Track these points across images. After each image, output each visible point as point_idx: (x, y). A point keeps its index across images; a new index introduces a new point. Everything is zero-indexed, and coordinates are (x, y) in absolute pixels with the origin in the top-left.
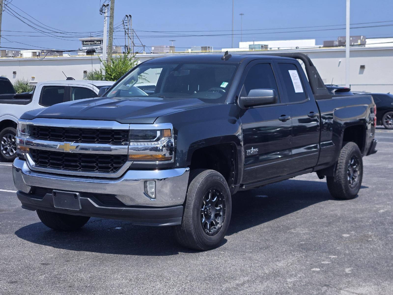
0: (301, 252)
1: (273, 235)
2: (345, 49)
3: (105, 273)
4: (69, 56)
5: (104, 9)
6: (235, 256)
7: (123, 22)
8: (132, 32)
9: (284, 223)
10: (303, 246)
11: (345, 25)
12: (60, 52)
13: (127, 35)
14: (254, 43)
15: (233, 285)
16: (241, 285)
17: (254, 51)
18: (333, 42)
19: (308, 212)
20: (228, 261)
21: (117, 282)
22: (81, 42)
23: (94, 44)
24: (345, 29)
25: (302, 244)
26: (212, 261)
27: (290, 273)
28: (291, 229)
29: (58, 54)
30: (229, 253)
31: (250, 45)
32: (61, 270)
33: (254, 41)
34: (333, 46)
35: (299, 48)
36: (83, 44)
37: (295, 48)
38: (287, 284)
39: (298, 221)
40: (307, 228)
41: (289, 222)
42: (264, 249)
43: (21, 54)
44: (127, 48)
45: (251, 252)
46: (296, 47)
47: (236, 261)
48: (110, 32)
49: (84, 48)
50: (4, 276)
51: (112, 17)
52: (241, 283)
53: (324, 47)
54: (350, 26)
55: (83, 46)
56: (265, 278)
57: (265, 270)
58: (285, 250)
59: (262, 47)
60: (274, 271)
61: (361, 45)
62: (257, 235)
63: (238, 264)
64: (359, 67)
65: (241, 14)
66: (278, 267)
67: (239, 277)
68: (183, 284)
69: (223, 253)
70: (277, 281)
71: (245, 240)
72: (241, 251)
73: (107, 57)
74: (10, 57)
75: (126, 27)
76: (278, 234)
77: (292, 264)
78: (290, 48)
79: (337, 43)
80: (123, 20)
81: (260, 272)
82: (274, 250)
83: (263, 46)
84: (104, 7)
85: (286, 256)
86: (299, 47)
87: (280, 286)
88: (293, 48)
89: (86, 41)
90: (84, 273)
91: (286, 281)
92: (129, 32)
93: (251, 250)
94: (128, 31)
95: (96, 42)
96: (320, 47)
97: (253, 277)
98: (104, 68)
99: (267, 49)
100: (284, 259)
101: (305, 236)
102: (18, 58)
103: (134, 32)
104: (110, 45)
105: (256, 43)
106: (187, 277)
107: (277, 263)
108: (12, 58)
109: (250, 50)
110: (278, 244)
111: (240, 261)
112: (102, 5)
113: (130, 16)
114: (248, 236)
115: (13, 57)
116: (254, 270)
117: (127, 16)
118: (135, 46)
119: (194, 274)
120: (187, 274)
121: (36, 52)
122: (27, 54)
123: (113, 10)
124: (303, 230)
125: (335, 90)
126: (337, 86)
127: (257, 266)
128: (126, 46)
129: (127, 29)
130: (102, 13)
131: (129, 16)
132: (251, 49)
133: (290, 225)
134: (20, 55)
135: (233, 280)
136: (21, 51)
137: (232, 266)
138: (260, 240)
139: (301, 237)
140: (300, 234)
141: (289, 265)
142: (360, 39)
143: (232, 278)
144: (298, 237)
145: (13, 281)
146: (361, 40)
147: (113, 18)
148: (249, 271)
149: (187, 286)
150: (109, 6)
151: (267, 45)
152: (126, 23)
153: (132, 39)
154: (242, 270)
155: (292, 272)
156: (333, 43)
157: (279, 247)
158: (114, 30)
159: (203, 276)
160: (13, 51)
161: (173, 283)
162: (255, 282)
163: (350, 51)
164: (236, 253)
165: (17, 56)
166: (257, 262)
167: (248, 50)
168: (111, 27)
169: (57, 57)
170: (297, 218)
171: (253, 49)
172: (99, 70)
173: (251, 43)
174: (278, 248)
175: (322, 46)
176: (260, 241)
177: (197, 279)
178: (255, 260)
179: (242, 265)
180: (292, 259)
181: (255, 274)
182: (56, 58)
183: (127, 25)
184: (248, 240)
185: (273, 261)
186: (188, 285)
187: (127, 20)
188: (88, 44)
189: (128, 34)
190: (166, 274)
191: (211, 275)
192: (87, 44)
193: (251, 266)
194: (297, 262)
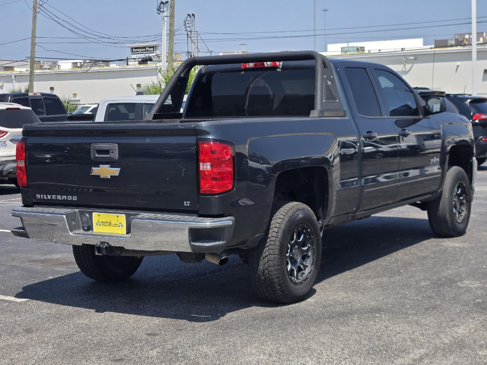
0: (482, 314)
1: (435, 290)
2: (471, 49)
3: (234, 346)
4: (118, 67)
5: (163, 7)
6: (396, 320)
7: (185, 23)
8: (196, 35)
9: (445, 275)
10: (481, 305)
11: (471, 18)
12: (107, 62)
13: (189, 39)
14: (348, 45)
15: (408, 361)
16: (419, 360)
17: (349, 55)
18: (446, 41)
19: (472, 259)
20: (390, 327)
21: (253, 358)
22: (129, 49)
23: (146, 51)
24: (471, 23)
25: (479, 302)
26: (368, 328)
27: (478, 343)
28: (457, 282)
29: (103, 64)
30: (387, 315)
31: (342, 48)
32: (175, 342)
33: (348, 42)
34: (447, 47)
35: (406, 50)
36: (132, 52)
37: (401, 50)
38: (480, 358)
39: (462, 271)
40: (477, 280)
41: (450, 272)
42: (431, 309)
43: (59, 66)
44: (189, 55)
45: (415, 314)
46: (401, 48)
47: (399, 327)
48: (171, 35)
49: (134, 56)
50: (103, 352)
51: (172, 16)
52: (418, 357)
53: (435, 47)
54: (477, 20)
55: (132, 54)
56: (447, 350)
57: (443, 340)
58: (459, 311)
59: (357, 49)
60: (455, 341)
61: (483, 45)
62: (414, 290)
63: (404, 331)
64: (483, 71)
65: (325, 10)
66: (459, 335)
67: (411, 349)
68: (341, 359)
69: (379, 315)
70: (465, 355)
71: (401, 297)
72: (401, 313)
73: (167, 67)
74: (46, 69)
75: (189, 29)
76: (442, 289)
77: (475, 331)
78: (394, 50)
79: (453, 42)
80: (185, 21)
81: (437, 341)
82: (445, 312)
83: (359, 48)
84: (162, 4)
85: (464, 319)
86: (405, 48)
87: (473, 362)
88: (397, 50)
89: (136, 48)
90: (207, 346)
91: (478, 355)
92: (193, 35)
93: (414, 311)
94: (191, 34)
95: (148, 48)
96: (431, 48)
97: (430, 348)
98: (164, 80)
99: (364, 52)
100: (463, 324)
101: (479, 292)
102: (56, 70)
103: (198, 35)
104: (171, 51)
105: (351, 45)
106: (343, 349)
107: (456, 329)
108: (49, 71)
109: (342, 54)
110: (446, 302)
111: (405, 327)
112: (159, 2)
113: (193, 15)
114: (403, 292)
115: (49, 69)
116: (429, 339)
117: (189, 15)
118: (199, 52)
119: (351, 346)
120: (341, 345)
121: (77, 63)
122: (66, 66)
123: (174, 8)
124: (473, 283)
125: (469, 101)
126: (470, 95)
127: (430, 334)
128: (188, 52)
129: (190, 31)
130: (160, 13)
131: (191, 15)
132: (345, 53)
133: (453, 276)
134: (57, 66)
135: (405, 353)
136: (59, 62)
137: (397, 334)
138: (421, 297)
139: (474, 293)
140: (471, 289)
141: (472, 331)
142: (482, 36)
143: (404, 351)
144: (470, 293)
145: (117, 358)
146: (483, 39)
147: (174, 18)
148: (423, 341)
149: (348, 363)
150: (168, 3)
151: (364, 47)
152: (188, 24)
153: (196, 44)
154: (413, 340)
155: (480, 341)
156: (447, 43)
157: (450, 307)
158: (175, 33)
159: (364, 348)
160: (49, 61)
161: (327, 358)
162: (436, 356)
163: (477, 51)
164: (396, 315)
165: (54, 68)
166: (427, 327)
167: (340, 53)
168: (171, 29)
169: (104, 69)
170: (459, 267)
171: (347, 53)
172: (157, 83)
173: (345, 45)
174: (448, 309)
175: (433, 46)
176: (421, 299)
177: (358, 353)
178: (424, 325)
179: (410, 332)
180: (474, 324)
181: (431, 344)
182: (102, 69)
183: (189, 27)
184: (406, 298)
185: (449, 327)
186: (349, 360)
187: (189, 20)
188: (138, 52)
189: (191, 38)
190: (314, 346)
191: (374, 347)
192: (136, 52)
193: (423, 333)
194: (482, 327)
